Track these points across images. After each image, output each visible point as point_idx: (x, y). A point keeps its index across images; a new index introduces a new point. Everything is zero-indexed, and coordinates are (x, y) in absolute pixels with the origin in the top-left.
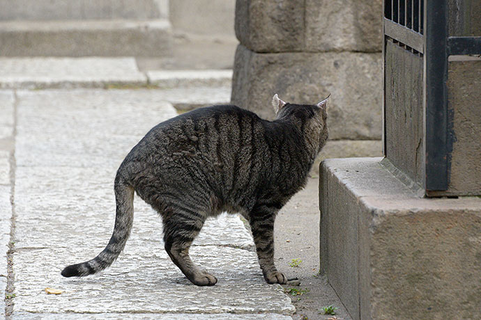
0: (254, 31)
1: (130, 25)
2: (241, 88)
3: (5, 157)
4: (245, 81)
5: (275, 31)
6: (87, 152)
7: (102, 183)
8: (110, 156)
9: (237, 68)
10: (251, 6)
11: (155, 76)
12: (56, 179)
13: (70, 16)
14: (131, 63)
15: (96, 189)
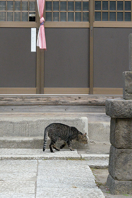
0: (116, 141)
2: (112, 161)
3: (34, 183)
4: (114, 158)
5: (124, 141)
6: (60, 182)
7: (65, 194)
8: (68, 184)
9: (111, 153)
10: (115, 132)
11: (84, 155)
12: (50, 192)
14: (76, 151)
15: (63, 196)
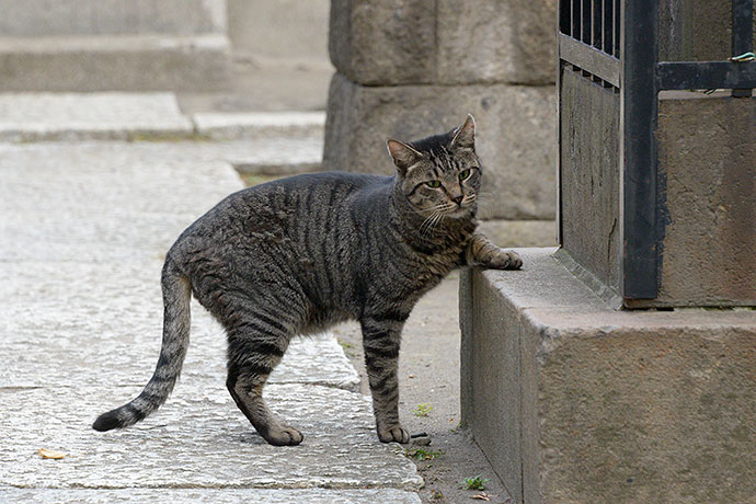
0: (358, 53)
1: (167, 43)
2: (338, 141)
4: (345, 129)
5: (391, 52)
6: (102, 240)
7: (125, 287)
8: (137, 245)
9: (333, 109)
10: (353, 15)
11: (206, 121)
12: (55, 282)
13: (73, 29)
14: (168, 101)
15: (116, 296)
